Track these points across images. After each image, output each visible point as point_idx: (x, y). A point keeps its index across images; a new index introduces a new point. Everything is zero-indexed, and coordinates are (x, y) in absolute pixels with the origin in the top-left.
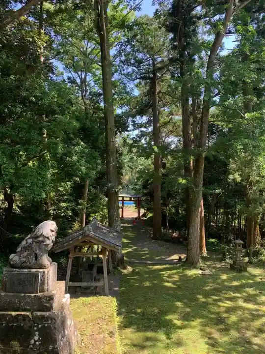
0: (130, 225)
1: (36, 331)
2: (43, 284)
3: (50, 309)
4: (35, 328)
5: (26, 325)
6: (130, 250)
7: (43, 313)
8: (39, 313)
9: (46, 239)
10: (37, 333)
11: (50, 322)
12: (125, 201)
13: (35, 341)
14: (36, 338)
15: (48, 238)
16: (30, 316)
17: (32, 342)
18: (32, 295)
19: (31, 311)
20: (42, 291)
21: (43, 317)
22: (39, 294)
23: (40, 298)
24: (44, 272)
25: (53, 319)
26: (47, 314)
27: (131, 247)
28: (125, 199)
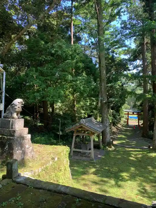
0: (131, 129)
1: (7, 144)
2: (12, 125)
3: (13, 136)
4: (7, 143)
5: (4, 141)
6: (124, 141)
7: (10, 137)
8: (9, 137)
9: (15, 106)
10: (7, 145)
11: (12, 141)
12: (129, 114)
13: (6, 148)
14: (7, 147)
15: (16, 105)
16: (6, 138)
17: (5, 148)
18: (8, 129)
19: (7, 136)
20: (12, 128)
21: (10, 138)
22: (11, 129)
23: (10, 131)
24: (13, 120)
25: (13, 140)
26: (11, 138)
27: (125, 140)
28: (129, 113)
